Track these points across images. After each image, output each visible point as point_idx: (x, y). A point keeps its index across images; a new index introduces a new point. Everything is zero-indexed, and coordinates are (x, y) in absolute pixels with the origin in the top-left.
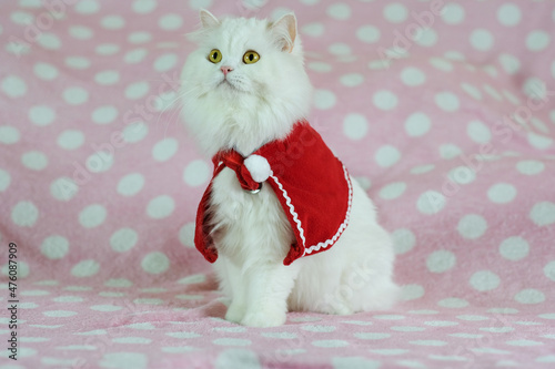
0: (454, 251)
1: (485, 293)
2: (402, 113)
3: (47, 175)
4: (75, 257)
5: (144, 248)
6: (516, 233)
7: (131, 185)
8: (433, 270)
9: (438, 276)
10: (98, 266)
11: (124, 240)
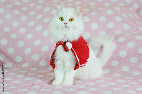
0: (118, 61)
1: (125, 72)
2: (107, 22)
3: (17, 40)
4: (23, 62)
5: (40, 59)
6: (134, 56)
7: (37, 42)
8: (112, 66)
9: (114, 67)
10: (29, 64)
11: (36, 57)
